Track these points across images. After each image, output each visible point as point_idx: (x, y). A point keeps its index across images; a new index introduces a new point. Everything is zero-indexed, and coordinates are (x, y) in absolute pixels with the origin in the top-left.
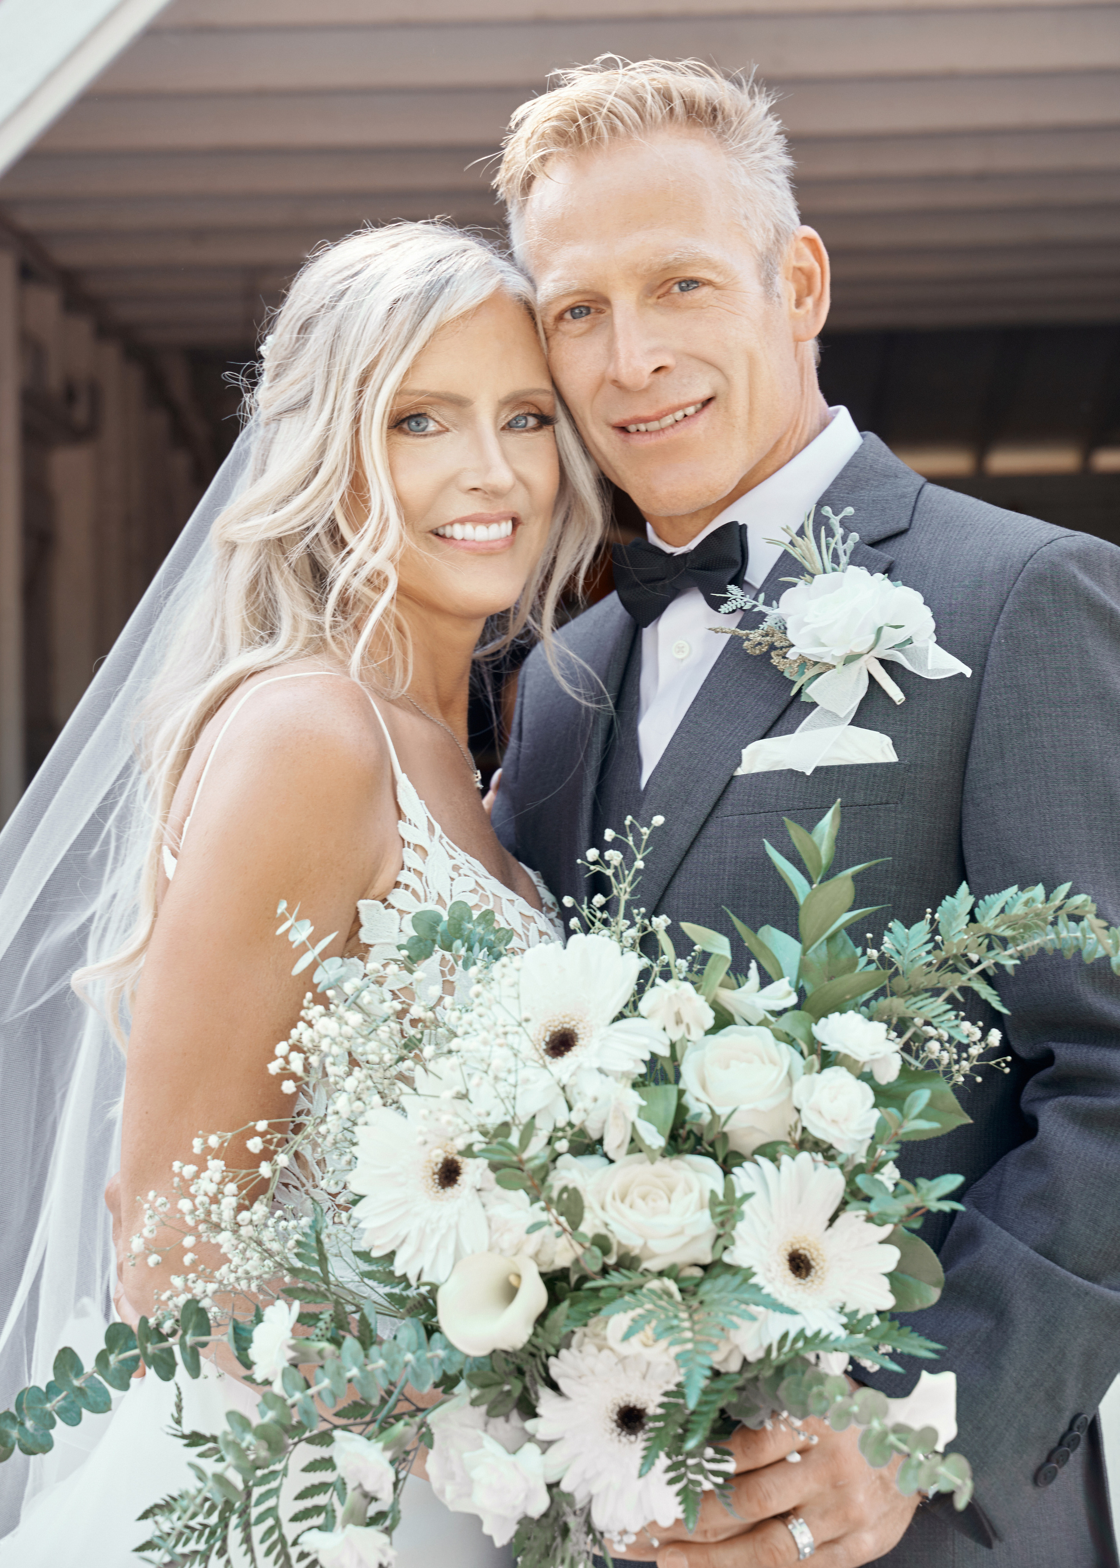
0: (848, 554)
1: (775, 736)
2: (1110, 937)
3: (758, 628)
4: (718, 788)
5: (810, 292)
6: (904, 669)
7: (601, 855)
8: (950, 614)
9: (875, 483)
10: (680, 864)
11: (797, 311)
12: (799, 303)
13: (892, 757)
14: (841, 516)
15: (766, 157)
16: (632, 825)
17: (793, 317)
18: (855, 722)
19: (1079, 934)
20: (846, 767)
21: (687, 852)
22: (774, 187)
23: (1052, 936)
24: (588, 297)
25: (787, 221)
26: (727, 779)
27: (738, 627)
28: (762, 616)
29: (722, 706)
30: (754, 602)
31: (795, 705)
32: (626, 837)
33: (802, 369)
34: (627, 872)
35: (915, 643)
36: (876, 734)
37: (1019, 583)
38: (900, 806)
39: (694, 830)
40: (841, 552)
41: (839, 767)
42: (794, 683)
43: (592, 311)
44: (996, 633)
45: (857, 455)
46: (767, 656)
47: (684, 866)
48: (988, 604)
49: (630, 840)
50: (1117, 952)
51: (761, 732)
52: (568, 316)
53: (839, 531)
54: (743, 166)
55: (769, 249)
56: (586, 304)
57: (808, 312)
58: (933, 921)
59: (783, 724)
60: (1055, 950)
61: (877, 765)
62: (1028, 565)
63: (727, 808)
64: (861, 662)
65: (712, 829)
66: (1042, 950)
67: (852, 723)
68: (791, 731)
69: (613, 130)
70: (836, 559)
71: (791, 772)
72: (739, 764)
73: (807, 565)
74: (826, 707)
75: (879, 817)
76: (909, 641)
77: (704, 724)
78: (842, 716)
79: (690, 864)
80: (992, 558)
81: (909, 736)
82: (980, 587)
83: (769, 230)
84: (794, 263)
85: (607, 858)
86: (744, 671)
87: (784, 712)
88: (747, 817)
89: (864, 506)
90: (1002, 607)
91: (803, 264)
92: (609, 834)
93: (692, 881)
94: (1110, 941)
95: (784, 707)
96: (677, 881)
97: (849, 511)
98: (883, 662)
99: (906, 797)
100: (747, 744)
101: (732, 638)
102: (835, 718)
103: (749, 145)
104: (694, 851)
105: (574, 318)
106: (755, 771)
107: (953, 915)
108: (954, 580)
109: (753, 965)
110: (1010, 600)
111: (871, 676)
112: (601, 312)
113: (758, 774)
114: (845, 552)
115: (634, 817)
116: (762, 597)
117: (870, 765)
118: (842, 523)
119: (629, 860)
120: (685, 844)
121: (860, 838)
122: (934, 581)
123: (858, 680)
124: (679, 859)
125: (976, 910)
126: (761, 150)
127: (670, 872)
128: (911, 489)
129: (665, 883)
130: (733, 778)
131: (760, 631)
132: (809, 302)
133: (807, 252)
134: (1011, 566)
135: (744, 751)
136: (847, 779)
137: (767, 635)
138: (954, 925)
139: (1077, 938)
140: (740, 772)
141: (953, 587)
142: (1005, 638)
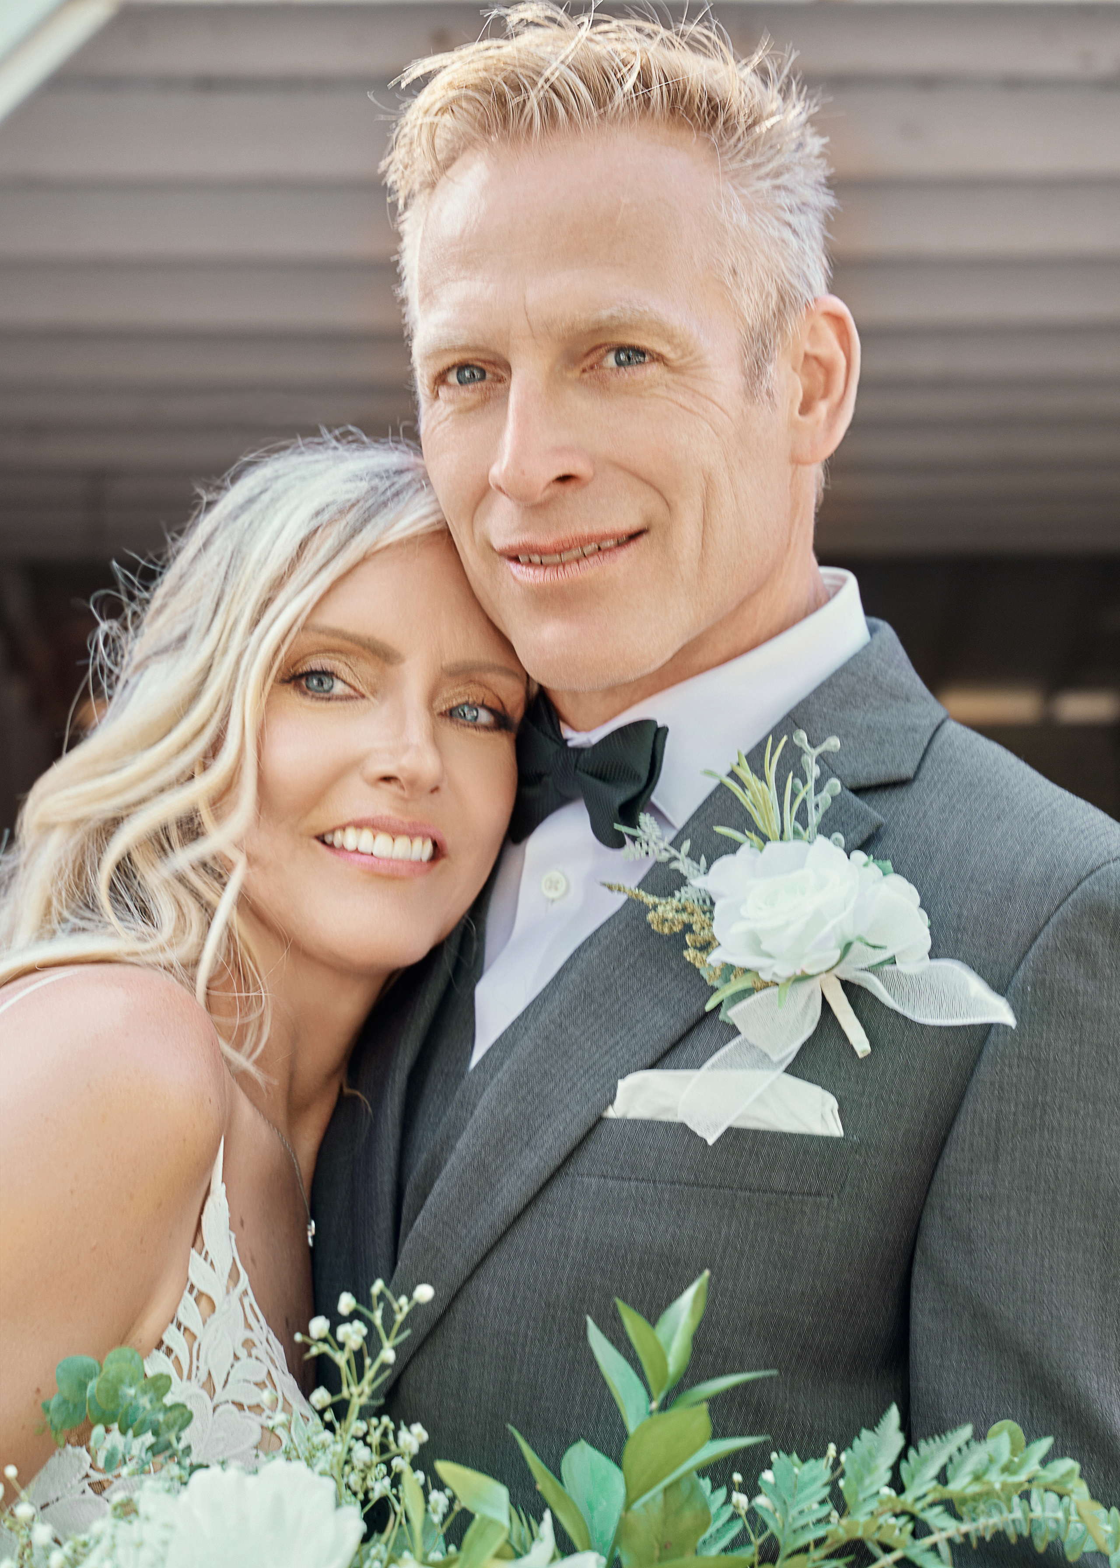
0: (822, 810)
1: (668, 1068)
2: (1108, 1522)
3: (672, 895)
4: (576, 1131)
5: (825, 395)
6: (875, 999)
7: (333, 1331)
8: (957, 930)
9: (876, 704)
10: (505, 1234)
11: (801, 419)
12: (806, 407)
13: (835, 1129)
14: (819, 750)
15: (777, 187)
16: (381, 1297)
17: (794, 426)
18: (791, 1070)
19: (1060, 1515)
20: (765, 1133)
21: (518, 1218)
22: (788, 234)
23: (1018, 1514)
24: (483, 356)
25: (801, 287)
26: (591, 1120)
27: (639, 886)
28: (681, 881)
29: (600, 1006)
30: (674, 852)
31: (708, 1023)
32: (371, 1309)
33: (795, 506)
34: (368, 1361)
35: (899, 965)
36: (816, 1090)
37: (1066, 908)
38: (836, 1201)
39: (531, 1188)
40: (811, 806)
41: (756, 1132)
42: (713, 990)
43: (489, 376)
44: (1020, 973)
45: (856, 658)
46: (677, 941)
47: (509, 1238)
48: (1015, 926)
49: (377, 1317)
50: (1116, 1549)
51: (649, 1059)
52: (453, 378)
53: (814, 772)
54: (741, 196)
55: (765, 323)
56: (480, 364)
57: (817, 422)
58: (837, 1462)
59: (685, 1052)
60: (1020, 1536)
61: (812, 1138)
62: (1085, 884)
63: (584, 1162)
64: (815, 984)
65: (558, 1192)
66: (1000, 1536)
67: (787, 1071)
68: (697, 1064)
69: (550, 112)
70: (802, 817)
71: (683, 1126)
72: (611, 1102)
73: (756, 816)
74: (752, 1040)
75: (803, 1213)
76: (892, 961)
77: (571, 1029)
78: (775, 1058)
79: (519, 1239)
80: (1034, 861)
81: (865, 1100)
82: (1009, 898)
83: (769, 295)
84: (807, 347)
85: (340, 1336)
86: (642, 955)
87: (690, 1030)
88: (611, 1183)
89: (855, 732)
90: (1035, 938)
91: (821, 351)
92: (346, 1302)
93: (517, 1263)
94: (1109, 1528)
95: (691, 1023)
96: (494, 1258)
97: (833, 743)
98: (847, 986)
99: (848, 1189)
100: (629, 1072)
101: (629, 901)
102: (763, 1060)
103: (756, 166)
104: (527, 1218)
105: (460, 382)
106: (631, 1115)
107: (867, 1466)
108: (971, 879)
109: (547, 1515)
110: (1048, 929)
111: (826, 1005)
112: (500, 380)
113: (635, 1121)
114: (817, 806)
115: (387, 1284)
116: (686, 845)
117: (802, 1136)
118: (821, 759)
119: (372, 1342)
120: (516, 1205)
121: (772, 1240)
122: (942, 873)
123: (807, 1006)
124: (503, 1227)
125: (904, 1466)
126: (777, 174)
127: (486, 1243)
128: (927, 722)
129: (476, 1258)
130: (600, 1119)
131: (675, 902)
132: (822, 408)
133: (829, 333)
134: (1060, 879)
135: (622, 1084)
136: (764, 1151)
137: (684, 909)
138: (867, 1481)
139: (1057, 1521)
140: (611, 1113)
141: (968, 889)
142: (1034, 986)
